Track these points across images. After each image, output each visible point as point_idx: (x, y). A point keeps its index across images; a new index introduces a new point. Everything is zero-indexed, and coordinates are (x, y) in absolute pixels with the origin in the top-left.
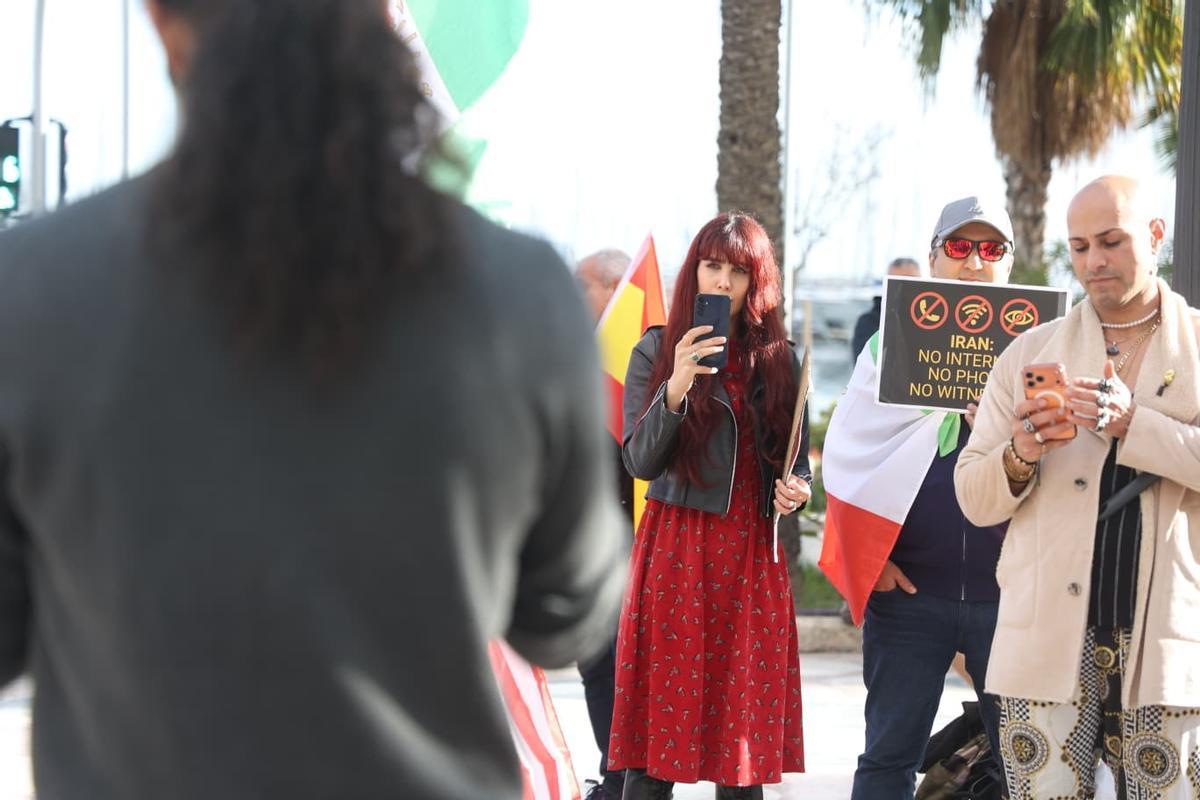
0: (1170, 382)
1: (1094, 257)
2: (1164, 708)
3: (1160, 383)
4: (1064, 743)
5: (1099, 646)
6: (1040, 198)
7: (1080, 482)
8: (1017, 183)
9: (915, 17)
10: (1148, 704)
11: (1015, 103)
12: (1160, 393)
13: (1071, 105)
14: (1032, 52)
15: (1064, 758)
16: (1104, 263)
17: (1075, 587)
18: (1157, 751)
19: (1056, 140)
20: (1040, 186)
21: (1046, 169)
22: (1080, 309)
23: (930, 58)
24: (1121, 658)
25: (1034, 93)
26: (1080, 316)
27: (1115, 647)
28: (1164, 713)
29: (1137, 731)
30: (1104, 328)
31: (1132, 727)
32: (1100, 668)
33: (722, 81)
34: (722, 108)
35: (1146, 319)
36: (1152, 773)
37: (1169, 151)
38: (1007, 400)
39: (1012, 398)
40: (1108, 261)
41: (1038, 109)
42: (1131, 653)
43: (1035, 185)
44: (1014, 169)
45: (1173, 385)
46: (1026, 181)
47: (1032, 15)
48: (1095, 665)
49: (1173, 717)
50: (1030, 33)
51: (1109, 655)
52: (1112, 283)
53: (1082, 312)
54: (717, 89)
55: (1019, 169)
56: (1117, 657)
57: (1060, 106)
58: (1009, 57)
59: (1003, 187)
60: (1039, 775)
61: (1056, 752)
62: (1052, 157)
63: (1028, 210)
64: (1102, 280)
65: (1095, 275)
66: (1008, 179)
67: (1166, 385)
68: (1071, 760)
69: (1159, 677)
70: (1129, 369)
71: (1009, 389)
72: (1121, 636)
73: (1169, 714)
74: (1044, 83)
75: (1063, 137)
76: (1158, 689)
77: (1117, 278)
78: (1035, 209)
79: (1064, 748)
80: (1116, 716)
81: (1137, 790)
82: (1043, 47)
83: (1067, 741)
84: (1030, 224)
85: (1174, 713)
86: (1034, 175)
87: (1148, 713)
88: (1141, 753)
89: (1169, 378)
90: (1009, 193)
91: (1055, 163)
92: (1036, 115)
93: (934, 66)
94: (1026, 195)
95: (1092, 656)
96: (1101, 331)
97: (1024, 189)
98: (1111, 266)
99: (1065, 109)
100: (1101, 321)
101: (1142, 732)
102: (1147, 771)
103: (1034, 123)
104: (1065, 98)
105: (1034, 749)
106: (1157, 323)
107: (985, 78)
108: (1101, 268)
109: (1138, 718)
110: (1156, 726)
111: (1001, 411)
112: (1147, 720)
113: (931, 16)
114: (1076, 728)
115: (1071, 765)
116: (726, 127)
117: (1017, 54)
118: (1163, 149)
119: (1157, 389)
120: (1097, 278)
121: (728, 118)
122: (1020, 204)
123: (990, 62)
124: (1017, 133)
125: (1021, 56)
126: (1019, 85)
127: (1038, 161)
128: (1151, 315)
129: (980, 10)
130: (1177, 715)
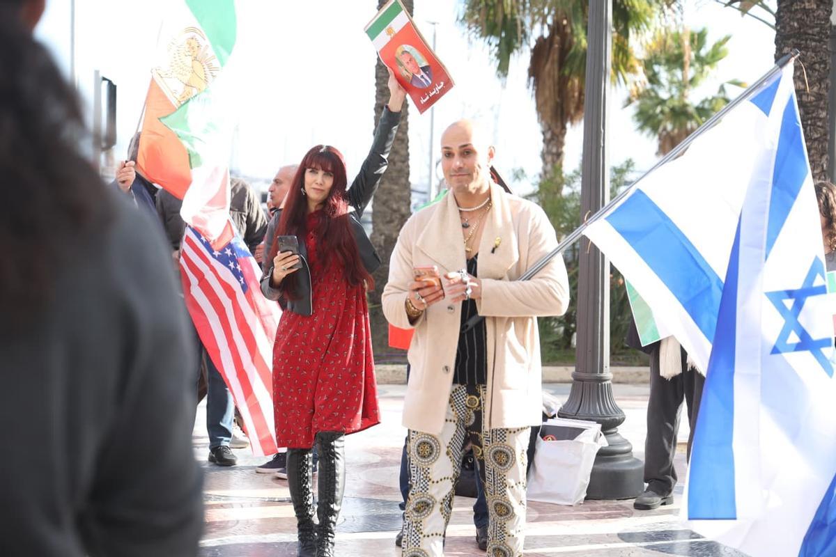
0: (499, 245)
1: (457, 162)
2: (507, 429)
3: (493, 246)
4: (448, 444)
5: (470, 395)
6: (561, 144)
7: (450, 308)
8: (549, 135)
9: (496, 46)
10: (499, 427)
11: (547, 93)
12: (493, 251)
13: (576, 94)
14: (556, 66)
15: (448, 453)
16: (462, 165)
17: (447, 369)
18: (504, 453)
19: (568, 114)
20: (560, 137)
21: (564, 128)
22: (447, 196)
23: (503, 68)
24: (482, 402)
25: (557, 88)
26: (447, 202)
27: (478, 395)
28: (508, 432)
29: (492, 442)
30: (460, 211)
31: (489, 441)
32: (469, 408)
33: (377, 77)
34: (377, 91)
35: (483, 204)
36: (501, 465)
37: (639, 120)
38: (409, 255)
39: (411, 253)
40: (464, 164)
41: (559, 96)
42: (487, 398)
43: (558, 137)
44: (547, 128)
45: (500, 247)
46: (553, 134)
47: (556, 46)
48: (466, 406)
49: (512, 433)
50: (555, 56)
51: (475, 400)
52: (465, 177)
53: (449, 201)
54: (374, 81)
55: (550, 129)
56: (480, 401)
57: (570, 94)
58: (544, 67)
59: (542, 137)
60: (435, 465)
61: (444, 450)
62: (566, 122)
63: (554, 150)
64: (460, 175)
65: (455, 171)
66: (544, 133)
67: (496, 247)
68: (451, 454)
69: (501, 412)
70: (476, 236)
71: (409, 247)
72: (481, 390)
73: (510, 432)
74: (562, 82)
75: (572, 111)
76: (501, 418)
77: (469, 175)
78: (558, 149)
79: (448, 447)
80: (478, 435)
81: (492, 473)
82: (562, 63)
83: (450, 443)
84: (555, 158)
85: (512, 431)
86: (557, 131)
87: (498, 432)
88: (495, 453)
89: (497, 242)
90: (544, 141)
91: (568, 125)
92: (558, 100)
93: (506, 72)
94: (553, 142)
95: (465, 400)
96: (458, 213)
97: (552, 139)
98: (466, 167)
99: (573, 97)
100: (458, 205)
101: (495, 443)
102: (498, 463)
103: (557, 104)
104: (573, 91)
105: (432, 449)
106: (489, 205)
107: (532, 79)
108: (460, 168)
109: (493, 435)
110: (503, 439)
111: (405, 261)
112: (498, 436)
113: (503, 45)
114: (454, 435)
115: (450, 457)
116: (379, 102)
117: (548, 67)
118: (636, 118)
119: (491, 249)
120: (457, 174)
121: (380, 97)
122: (550, 147)
123: (535, 70)
124: (548, 109)
125: (550, 67)
126: (549, 83)
127: (559, 124)
128: (486, 202)
129: (529, 45)
130: (514, 432)
